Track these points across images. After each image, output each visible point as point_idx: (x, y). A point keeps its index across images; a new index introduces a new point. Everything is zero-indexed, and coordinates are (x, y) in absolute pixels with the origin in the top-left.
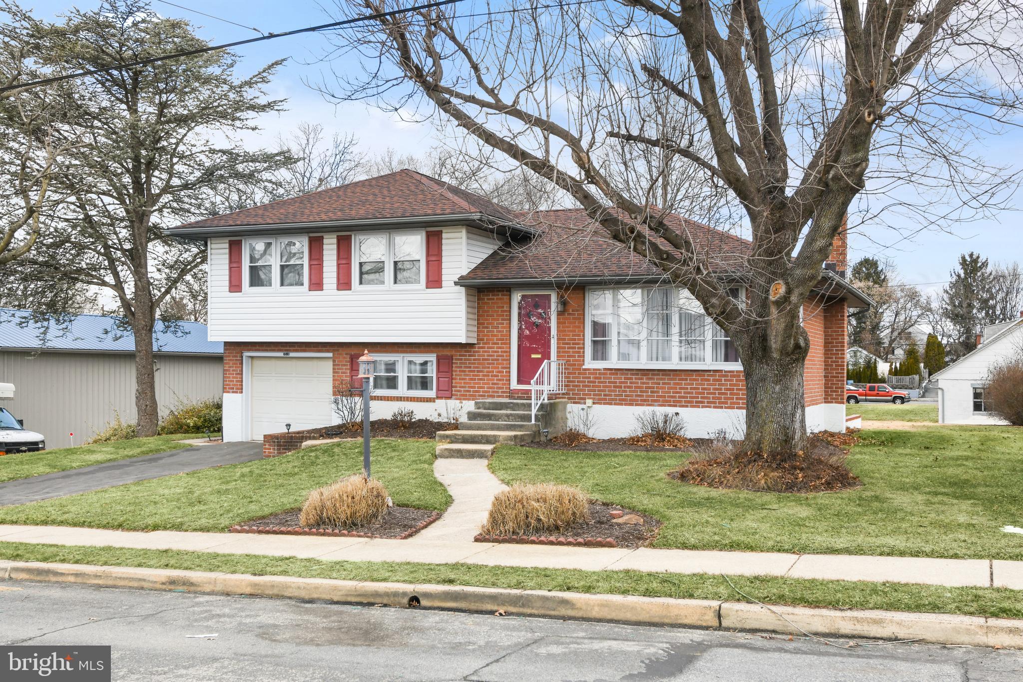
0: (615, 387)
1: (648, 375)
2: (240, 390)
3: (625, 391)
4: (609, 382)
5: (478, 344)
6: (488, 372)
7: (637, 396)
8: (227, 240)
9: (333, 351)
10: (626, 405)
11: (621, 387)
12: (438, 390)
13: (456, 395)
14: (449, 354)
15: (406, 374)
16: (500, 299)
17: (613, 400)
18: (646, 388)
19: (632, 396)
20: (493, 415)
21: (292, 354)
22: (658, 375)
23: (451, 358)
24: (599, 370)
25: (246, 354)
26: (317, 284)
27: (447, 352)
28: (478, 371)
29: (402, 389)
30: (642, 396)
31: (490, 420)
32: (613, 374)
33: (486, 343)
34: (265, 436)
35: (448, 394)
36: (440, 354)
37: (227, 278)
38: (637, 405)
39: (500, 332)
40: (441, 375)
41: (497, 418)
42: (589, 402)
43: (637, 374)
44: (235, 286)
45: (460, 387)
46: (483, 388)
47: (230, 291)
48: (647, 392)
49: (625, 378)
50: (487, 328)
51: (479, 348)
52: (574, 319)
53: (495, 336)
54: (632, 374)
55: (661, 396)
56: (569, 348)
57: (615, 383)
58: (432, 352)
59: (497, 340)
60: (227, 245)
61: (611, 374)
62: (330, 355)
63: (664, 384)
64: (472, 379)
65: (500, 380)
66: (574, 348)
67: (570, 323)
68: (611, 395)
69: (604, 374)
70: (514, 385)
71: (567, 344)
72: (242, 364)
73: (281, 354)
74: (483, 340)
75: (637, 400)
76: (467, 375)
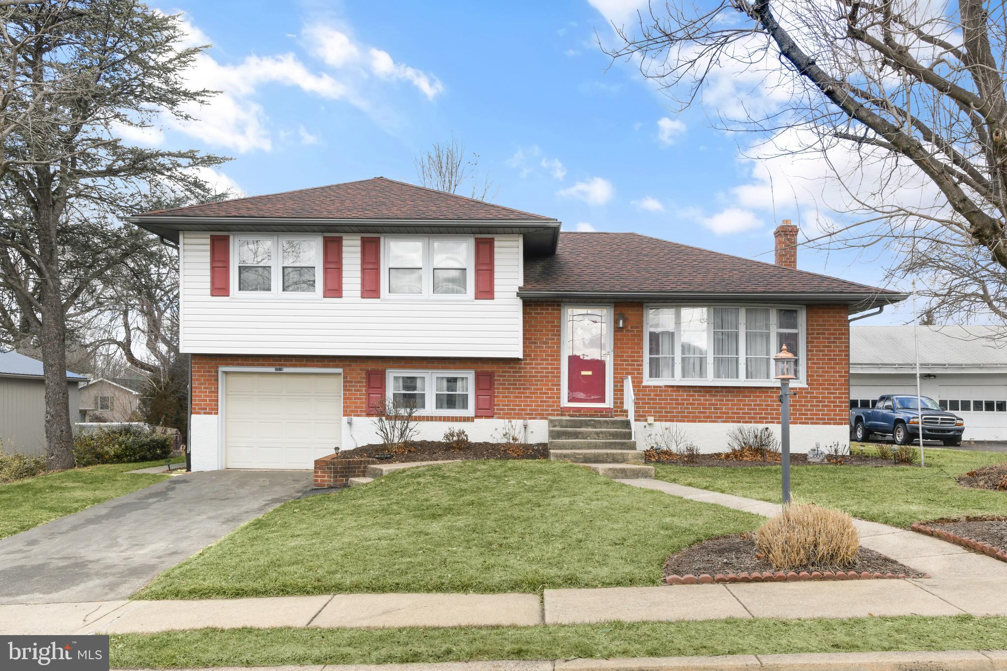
0: (676, 404)
1: (711, 392)
2: (214, 410)
3: (688, 408)
4: (671, 399)
5: (526, 360)
6: (535, 389)
7: (699, 413)
8: (208, 235)
9: (343, 367)
10: (688, 421)
11: (683, 404)
12: (477, 408)
13: (499, 414)
14: (490, 370)
15: (435, 392)
16: (550, 314)
17: (674, 416)
18: (710, 404)
19: (694, 413)
20: (580, 433)
21: (286, 370)
22: (722, 392)
23: (491, 375)
24: (660, 387)
25: (222, 369)
26: (334, 290)
27: (487, 368)
28: (524, 389)
29: (430, 407)
30: (705, 413)
31: (577, 438)
32: (675, 391)
33: (533, 360)
34: (316, 462)
35: (489, 412)
36: (479, 370)
37: (209, 279)
38: (699, 421)
39: (550, 347)
40: (480, 392)
41: (585, 436)
42: (651, 419)
43: (700, 392)
44: (220, 288)
45: (504, 405)
46: (531, 406)
47: (212, 295)
48: (710, 409)
49: (687, 395)
50: (535, 343)
51: (525, 364)
52: (632, 335)
53: (544, 351)
54: (695, 392)
55: (724, 413)
56: (627, 365)
57: (678, 400)
58: (469, 368)
59: (546, 356)
60: (208, 241)
61: (672, 391)
62: (340, 370)
63: (727, 400)
64: (517, 397)
65: (550, 398)
66: (634, 365)
67: (629, 340)
68: (673, 412)
69: (666, 391)
70: (565, 403)
71: (625, 361)
72: (217, 380)
73: (272, 370)
74: (530, 356)
75: (700, 417)
76: (512, 393)
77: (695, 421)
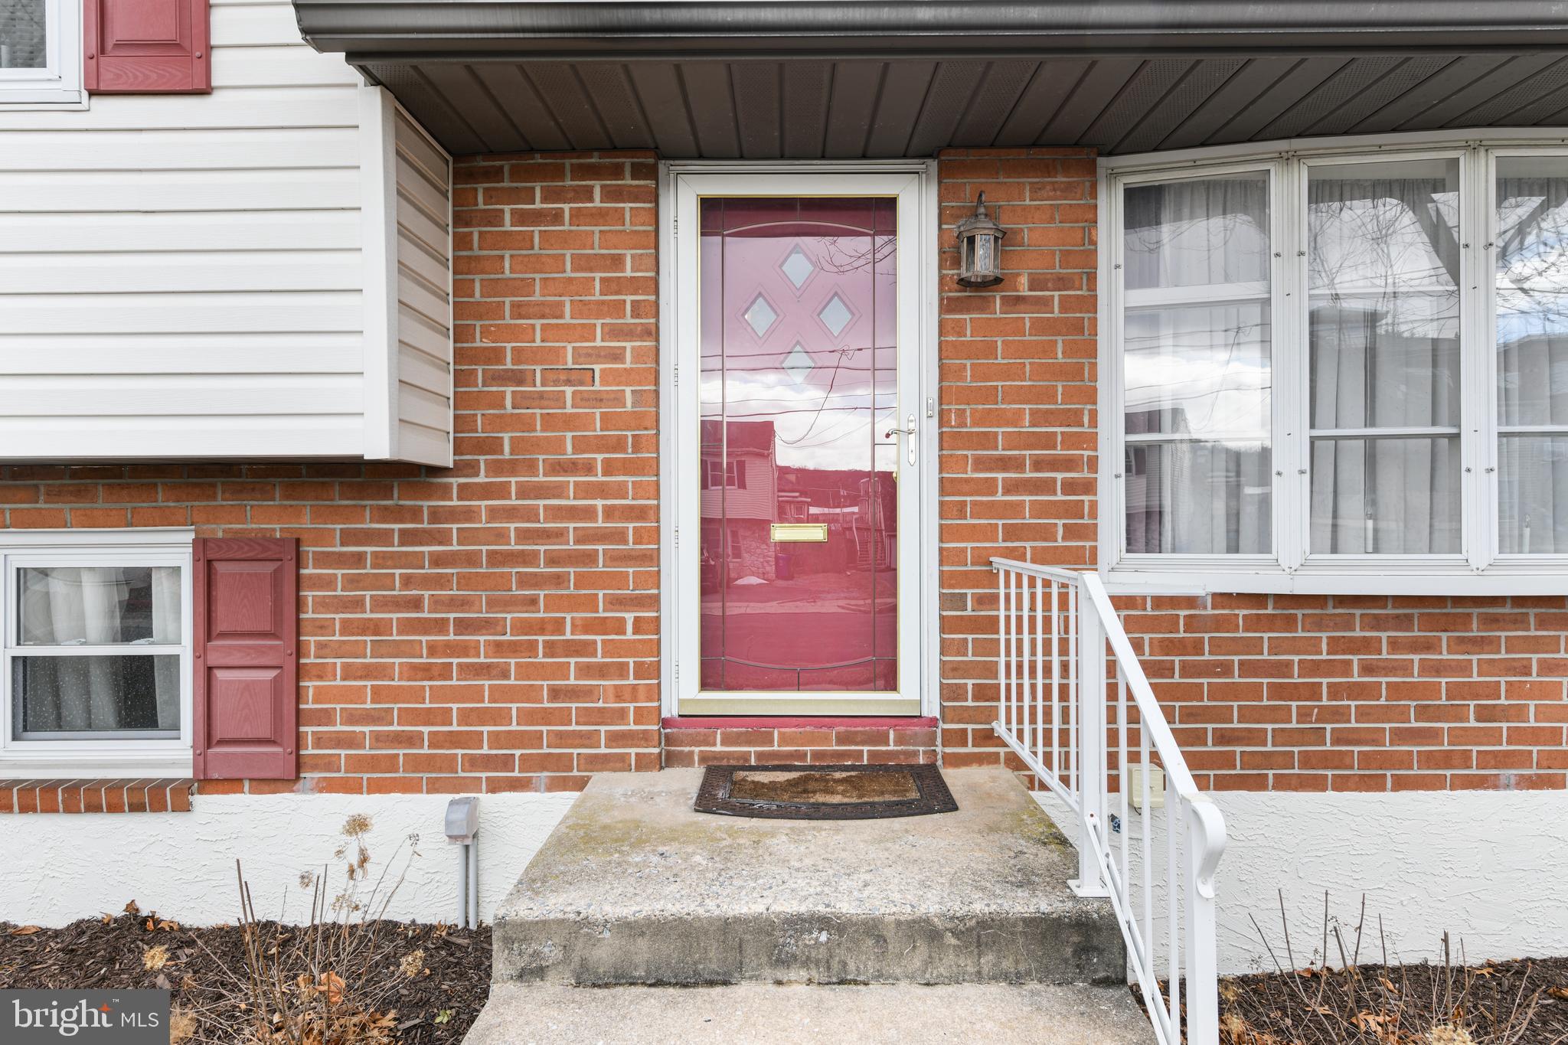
0: (1277, 691)
1: (1464, 621)
3: (1340, 714)
4: (1247, 668)
5: (459, 469)
6: (525, 628)
7: (1399, 736)
10: (1342, 784)
11: (1314, 692)
12: (208, 737)
13: (330, 764)
14: (277, 528)
16: (600, 216)
17: (1268, 759)
18: (1454, 691)
19: (1375, 738)
23: (288, 554)
24: (1190, 601)
27: (262, 518)
28: (462, 626)
30: (1433, 735)
32: (1269, 623)
33: (512, 467)
35: (272, 761)
36: (219, 530)
38: (1400, 784)
39: (598, 399)
43: (1404, 622)
45: (352, 718)
46: (501, 718)
48: (1459, 714)
49: (1335, 645)
50: (518, 378)
51: (465, 491)
53: (569, 422)
54: (1378, 623)
55: (1534, 735)
56: (1011, 487)
57: (1284, 668)
58: (165, 520)
59: (580, 445)
61: (1252, 623)
63: (1549, 668)
64: (426, 672)
65: (602, 671)
66: (1048, 486)
67: (1024, 350)
68: (1258, 737)
69: (1218, 623)
70: (685, 694)
71: (1003, 464)
74: (492, 446)
75: (1405, 760)
76: (397, 649)
77: (1374, 784)
